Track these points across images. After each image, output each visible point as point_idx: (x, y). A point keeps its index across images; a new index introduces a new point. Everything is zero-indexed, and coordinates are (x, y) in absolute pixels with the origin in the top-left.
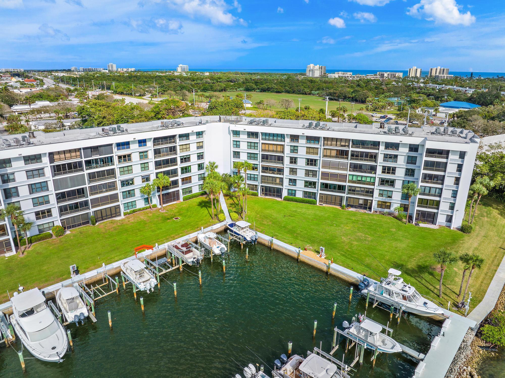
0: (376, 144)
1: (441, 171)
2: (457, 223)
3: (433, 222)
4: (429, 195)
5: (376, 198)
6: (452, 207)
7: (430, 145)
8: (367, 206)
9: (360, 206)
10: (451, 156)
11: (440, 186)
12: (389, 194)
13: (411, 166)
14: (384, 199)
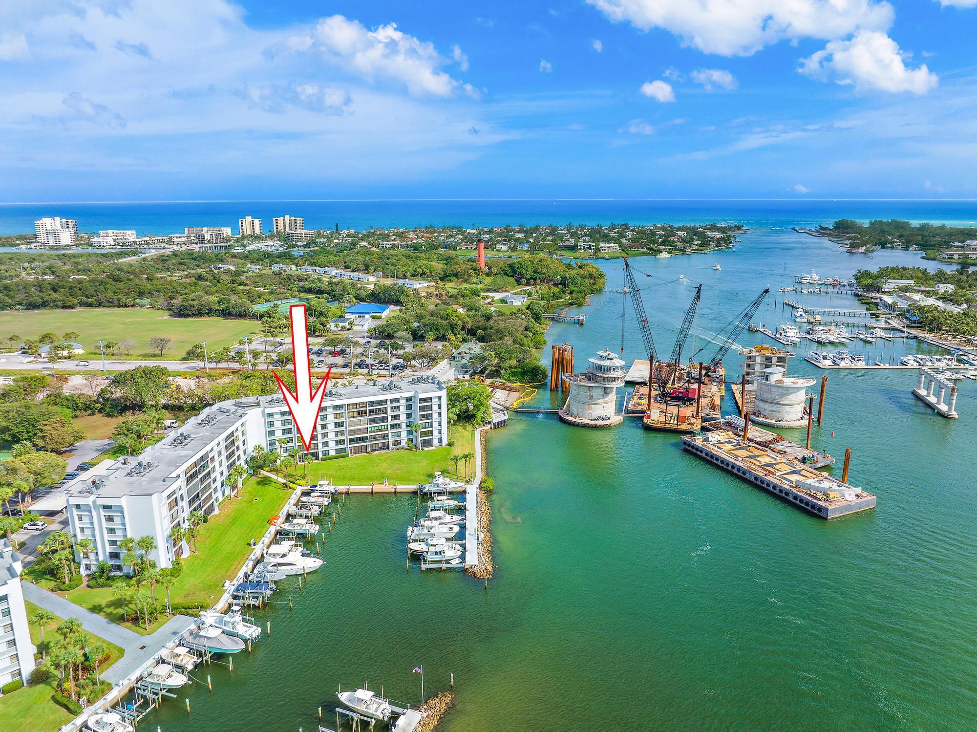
0: (385, 402)
1: (430, 410)
2: (445, 441)
3: (431, 445)
4: (425, 428)
5: (391, 439)
6: (440, 433)
7: (422, 396)
8: (385, 447)
9: (380, 449)
10: (433, 400)
11: (430, 421)
12: (399, 434)
13: (409, 411)
14: (396, 439)
